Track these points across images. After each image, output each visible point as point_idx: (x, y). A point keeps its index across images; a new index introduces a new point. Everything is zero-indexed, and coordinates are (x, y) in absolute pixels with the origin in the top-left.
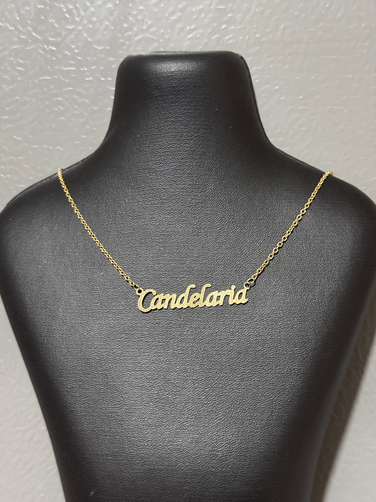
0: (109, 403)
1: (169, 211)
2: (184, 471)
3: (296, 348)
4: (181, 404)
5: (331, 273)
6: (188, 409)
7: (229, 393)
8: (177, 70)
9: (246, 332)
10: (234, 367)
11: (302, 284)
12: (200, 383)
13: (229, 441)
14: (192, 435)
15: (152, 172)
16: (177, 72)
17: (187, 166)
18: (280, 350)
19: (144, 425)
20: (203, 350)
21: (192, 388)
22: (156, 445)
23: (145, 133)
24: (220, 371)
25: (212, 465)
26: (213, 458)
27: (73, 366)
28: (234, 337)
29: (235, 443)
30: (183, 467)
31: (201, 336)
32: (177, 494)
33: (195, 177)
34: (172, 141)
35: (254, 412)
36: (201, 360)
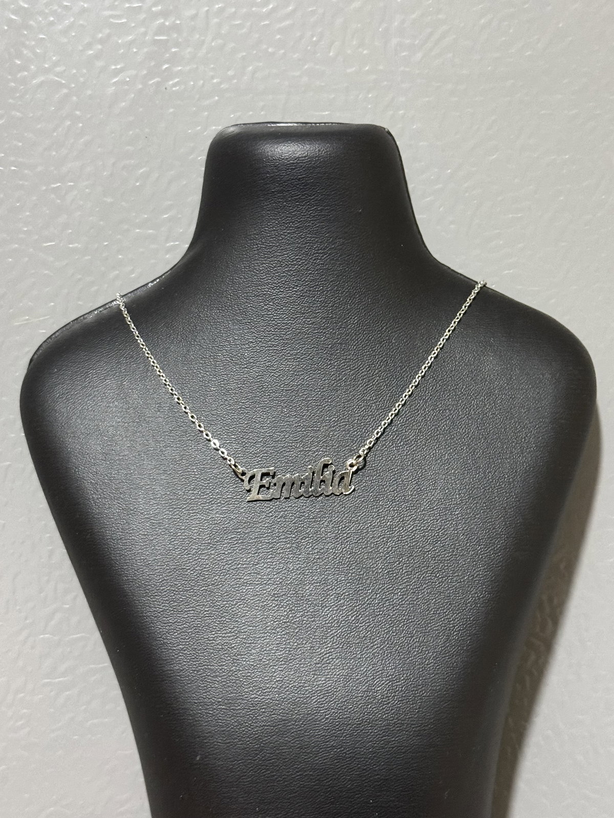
0: (218, 631)
1: (294, 355)
2: (330, 721)
3: (479, 546)
4: (321, 628)
5: (525, 440)
6: (332, 634)
7: (389, 610)
8: (304, 155)
9: (409, 526)
10: (395, 575)
11: (486, 457)
12: (347, 598)
13: (390, 677)
14: (339, 671)
15: (268, 301)
16: (303, 159)
17: (320, 291)
18: (457, 549)
19: (270, 659)
20: (349, 552)
21: (336, 606)
22: (287, 687)
23: (257, 244)
24: (375, 582)
25: (368, 711)
26: (369, 701)
27: (163, 580)
28: (392, 533)
29: (400, 679)
30: (327, 715)
31: (346, 532)
32: (321, 752)
33: (332, 306)
34: (297, 256)
35: (424, 635)
36: (347, 567)
